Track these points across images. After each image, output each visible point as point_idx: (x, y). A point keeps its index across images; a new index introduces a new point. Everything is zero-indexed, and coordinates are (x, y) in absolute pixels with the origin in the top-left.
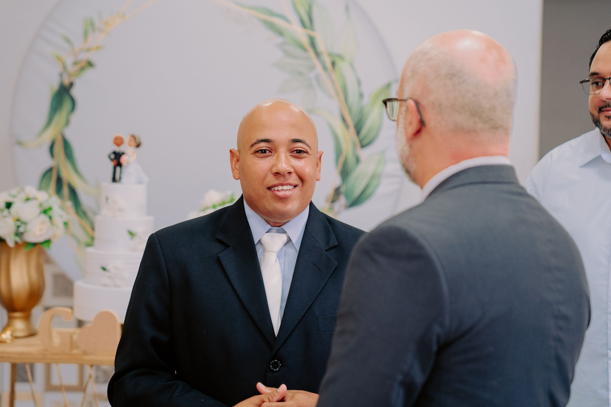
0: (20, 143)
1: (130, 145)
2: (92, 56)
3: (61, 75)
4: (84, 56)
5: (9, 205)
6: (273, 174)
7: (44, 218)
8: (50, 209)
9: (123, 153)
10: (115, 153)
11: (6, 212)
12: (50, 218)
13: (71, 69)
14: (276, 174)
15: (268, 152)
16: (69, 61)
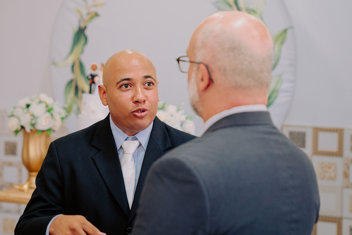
0: (54, 64)
1: (101, 70)
2: (99, 10)
3: (80, 21)
4: (94, 10)
5: (28, 106)
6: (133, 102)
7: (48, 115)
8: (52, 109)
9: (97, 75)
10: (91, 75)
11: (26, 110)
12: (52, 115)
13: (86, 18)
14: (136, 102)
15: (129, 86)
16: (84, 12)
